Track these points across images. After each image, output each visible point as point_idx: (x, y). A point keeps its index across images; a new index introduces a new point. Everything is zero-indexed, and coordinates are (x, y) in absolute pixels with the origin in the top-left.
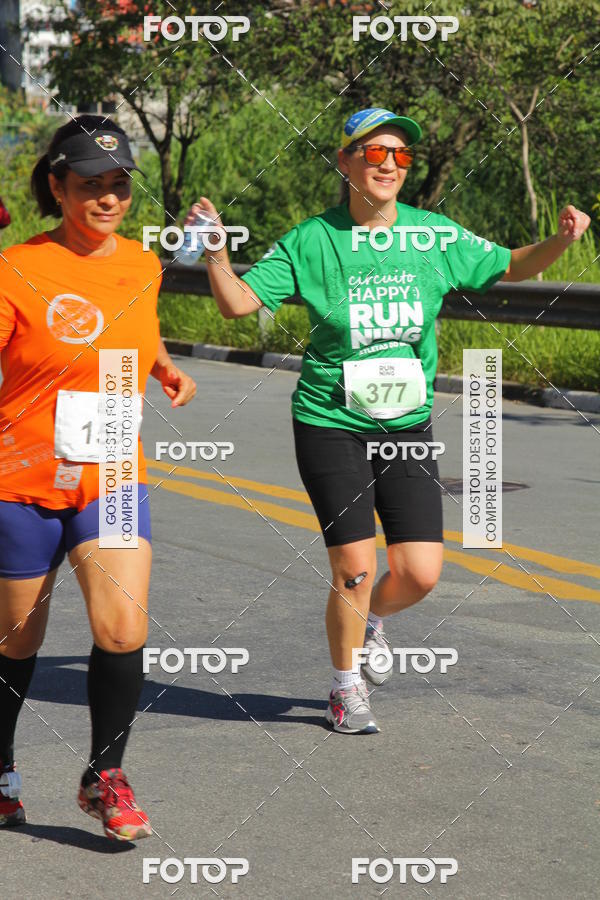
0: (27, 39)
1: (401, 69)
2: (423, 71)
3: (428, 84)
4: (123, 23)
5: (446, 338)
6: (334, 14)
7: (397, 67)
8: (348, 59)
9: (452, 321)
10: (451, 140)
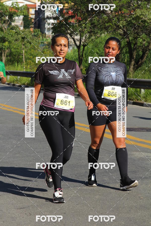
0: (47, 21)
1: (136, 29)
2: (142, 29)
3: (143, 33)
4: (70, 18)
5: (146, 94)
6: (121, 16)
8: (123, 26)
9: (148, 90)
10: (148, 46)
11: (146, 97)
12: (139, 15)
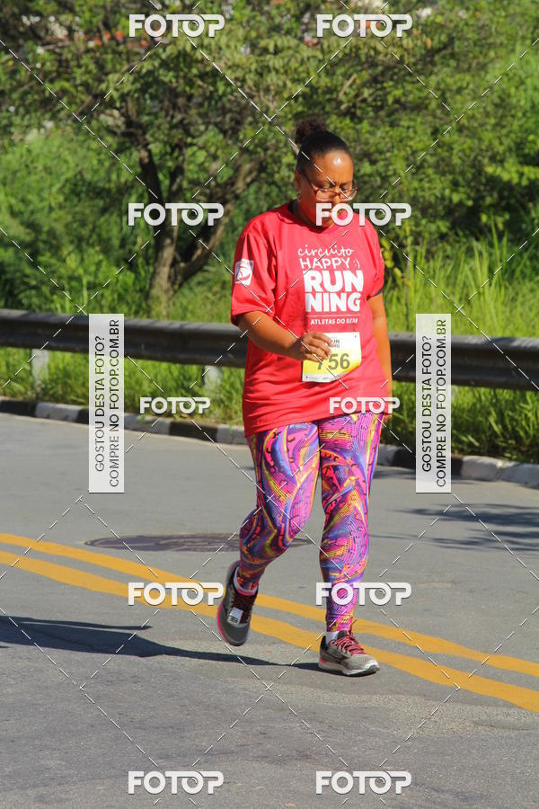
1: (179, 109)
2: (202, 110)
5: (228, 387)
6: (109, 51)
7: (175, 106)
8: (123, 97)
9: (233, 370)
10: (232, 182)
11: (226, 403)
12: (188, 48)
